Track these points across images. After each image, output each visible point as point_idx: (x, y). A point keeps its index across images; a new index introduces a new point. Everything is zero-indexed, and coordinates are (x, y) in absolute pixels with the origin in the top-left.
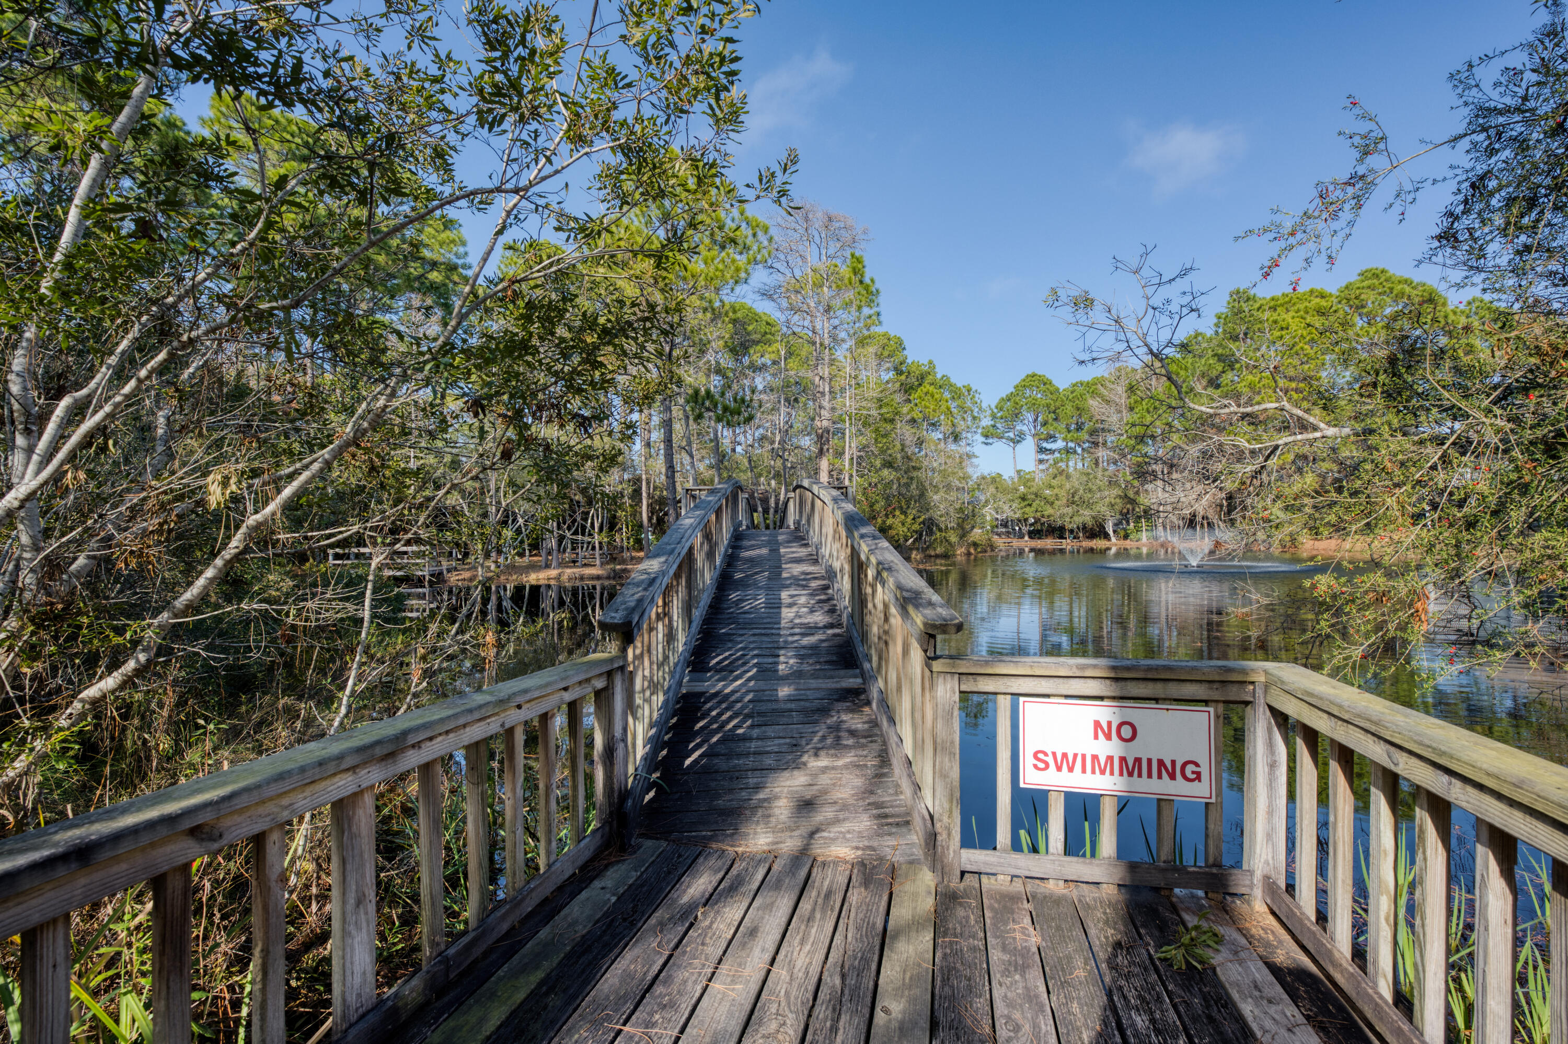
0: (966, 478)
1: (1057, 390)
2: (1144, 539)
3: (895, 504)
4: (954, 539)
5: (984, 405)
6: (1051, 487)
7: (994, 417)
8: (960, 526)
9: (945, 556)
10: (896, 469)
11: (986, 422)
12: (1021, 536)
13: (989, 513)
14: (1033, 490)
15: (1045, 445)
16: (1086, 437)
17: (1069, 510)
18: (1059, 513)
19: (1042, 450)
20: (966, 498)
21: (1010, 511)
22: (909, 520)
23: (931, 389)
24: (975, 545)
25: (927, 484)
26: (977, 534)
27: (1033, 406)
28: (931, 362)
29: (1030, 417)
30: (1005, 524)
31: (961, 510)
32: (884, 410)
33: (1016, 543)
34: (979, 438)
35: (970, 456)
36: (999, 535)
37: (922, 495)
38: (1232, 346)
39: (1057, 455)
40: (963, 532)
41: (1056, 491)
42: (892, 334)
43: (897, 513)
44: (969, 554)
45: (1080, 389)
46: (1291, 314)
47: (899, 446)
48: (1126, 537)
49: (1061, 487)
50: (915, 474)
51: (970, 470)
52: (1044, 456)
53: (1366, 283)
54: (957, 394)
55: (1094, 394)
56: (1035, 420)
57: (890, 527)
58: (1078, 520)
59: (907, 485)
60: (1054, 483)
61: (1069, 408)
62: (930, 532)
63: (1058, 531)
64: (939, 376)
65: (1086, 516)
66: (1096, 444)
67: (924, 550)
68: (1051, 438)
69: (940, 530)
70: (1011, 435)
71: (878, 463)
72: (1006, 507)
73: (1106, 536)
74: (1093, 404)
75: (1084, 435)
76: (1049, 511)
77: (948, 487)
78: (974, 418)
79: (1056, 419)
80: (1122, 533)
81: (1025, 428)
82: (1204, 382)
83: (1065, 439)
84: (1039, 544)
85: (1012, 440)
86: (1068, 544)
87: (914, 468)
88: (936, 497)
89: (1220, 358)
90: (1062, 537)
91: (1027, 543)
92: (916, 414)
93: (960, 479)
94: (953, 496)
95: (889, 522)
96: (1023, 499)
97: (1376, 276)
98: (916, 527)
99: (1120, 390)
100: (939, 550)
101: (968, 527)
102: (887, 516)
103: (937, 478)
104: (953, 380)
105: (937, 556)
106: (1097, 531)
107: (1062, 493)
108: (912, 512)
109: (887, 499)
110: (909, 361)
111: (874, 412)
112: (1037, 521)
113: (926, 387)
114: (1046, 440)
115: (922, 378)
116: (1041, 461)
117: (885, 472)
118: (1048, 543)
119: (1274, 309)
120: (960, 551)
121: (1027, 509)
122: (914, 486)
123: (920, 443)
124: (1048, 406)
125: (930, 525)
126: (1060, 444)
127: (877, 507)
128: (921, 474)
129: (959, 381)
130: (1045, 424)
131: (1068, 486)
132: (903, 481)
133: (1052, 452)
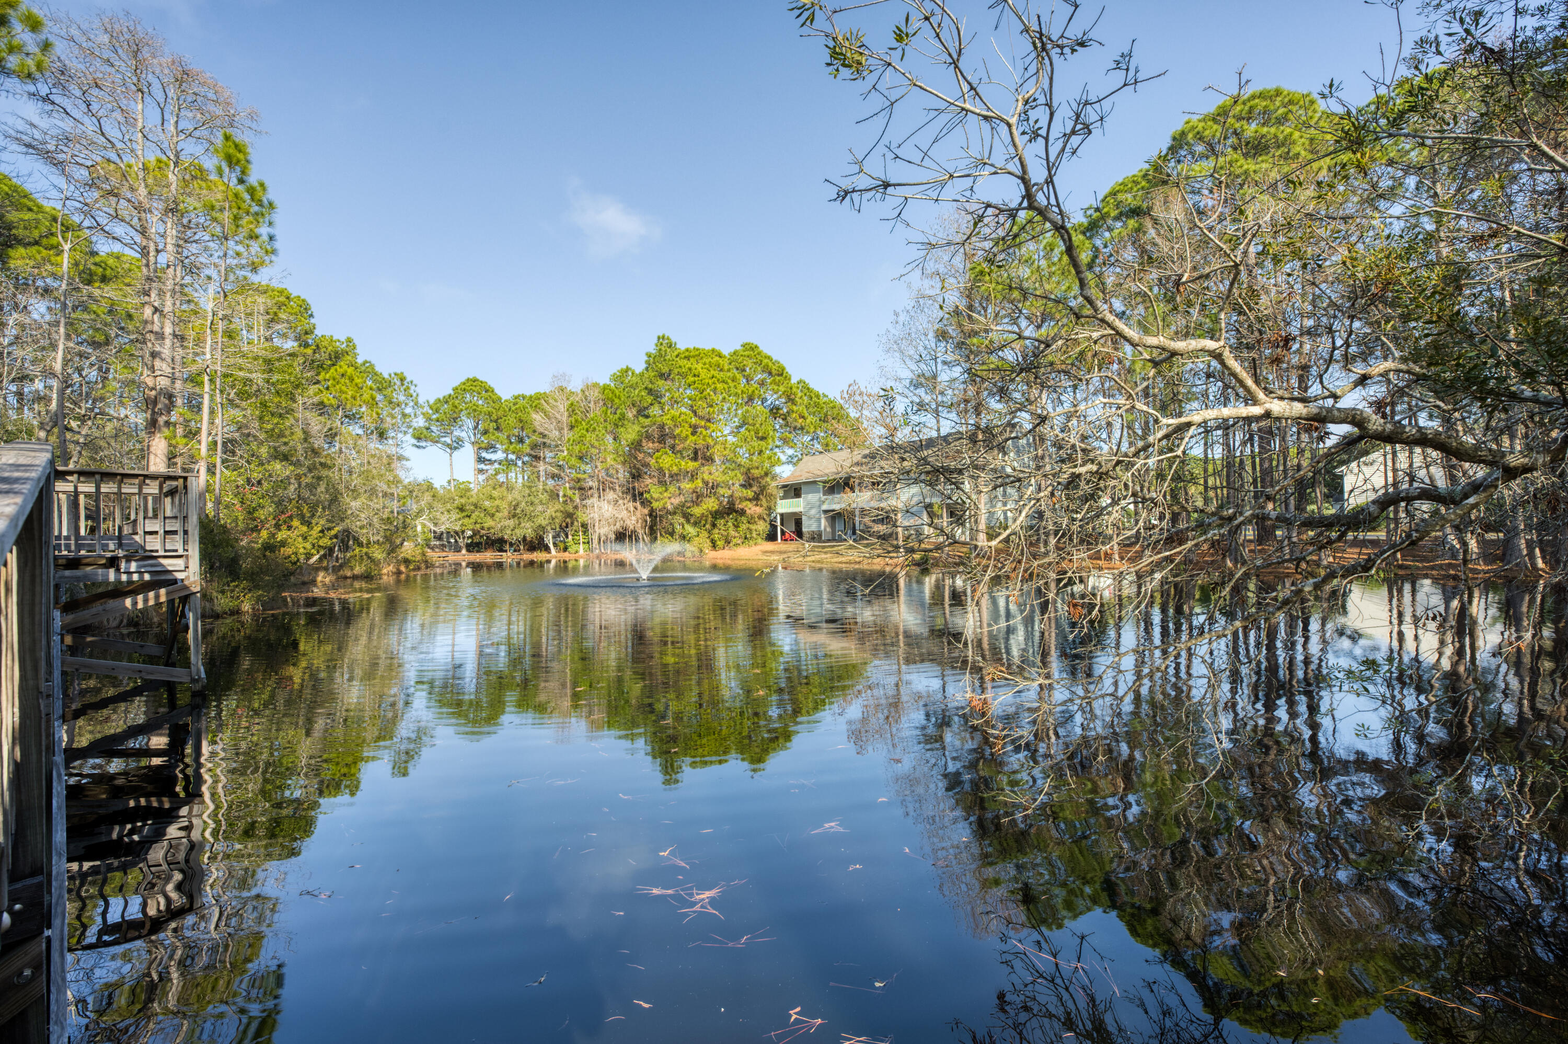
0: (397, 481)
1: (500, 399)
2: (581, 552)
3: (292, 509)
4: (378, 554)
5: (421, 400)
6: (491, 498)
7: (429, 419)
8: (388, 539)
9: (367, 577)
10: (297, 464)
11: (420, 422)
12: (458, 550)
13: (421, 525)
14: (473, 500)
15: (484, 455)
16: (528, 450)
17: (511, 523)
18: (501, 525)
19: (481, 460)
20: (395, 505)
21: (448, 522)
22: (315, 532)
23: (350, 370)
24: (407, 561)
25: (341, 487)
26: (408, 549)
27: (474, 412)
28: (349, 340)
29: (470, 423)
30: (439, 537)
31: (389, 521)
32: (275, 377)
33: (452, 557)
34: (409, 439)
35: (401, 458)
36: (432, 549)
37: (335, 499)
38: (661, 382)
39: (496, 465)
40: (391, 545)
41: (497, 502)
42: (294, 293)
43: (296, 523)
44: (399, 573)
45: (521, 402)
46: (700, 365)
47: (299, 434)
48: (565, 549)
49: (502, 498)
50: (324, 473)
51: (402, 474)
52: (482, 466)
53: (747, 353)
54: (383, 385)
55: (537, 408)
56: (476, 428)
57: (283, 544)
58: (519, 533)
59: (312, 487)
60: (495, 494)
61: (512, 420)
62: (345, 548)
63: (499, 544)
64: (360, 360)
65: (527, 530)
66: (537, 458)
67: (336, 570)
68: (491, 448)
69: (360, 545)
70: (448, 440)
71: (264, 451)
72: (443, 518)
73: (547, 549)
74: (537, 418)
75: (526, 448)
76: (489, 523)
77: (373, 492)
78: (404, 415)
79: (498, 429)
80: (562, 546)
81: (463, 434)
82: (634, 411)
83: (506, 451)
84: (477, 557)
85: (448, 445)
86: (508, 557)
87: (323, 465)
88: (354, 504)
89: (650, 392)
90: (501, 550)
91: (464, 556)
92: (328, 398)
93: (388, 483)
94: (377, 503)
95: (281, 536)
96: (461, 509)
97: (752, 349)
98: (325, 542)
99: (562, 407)
100: (358, 570)
101: (398, 541)
102: (278, 527)
103: (356, 481)
104: (378, 369)
105: (355, 577)
106: (537, 544)
107: (504, 505)
108: (320, 522)
109: (279, 503)
110: (318, 332)
111: (258, 378)
112: (475, 533)
113: (342, 367)
114: (486, 449)
115: (336, 357)
116: (481, 471)
117: (277, 466)
118: (488, 556)
119: (688, 358)
120: (387, 570)
121: (466, 521)
122: (322, 488)
123: (331, 436)
124: (490, 414)
125: (346, 539)
126: (500, 455)
127: (261, 514)
128: (334, 475)
129: (385, 369)
130: (485, 432)
131: (510, 498)
132: (306, 480)
133: (491, 462)
